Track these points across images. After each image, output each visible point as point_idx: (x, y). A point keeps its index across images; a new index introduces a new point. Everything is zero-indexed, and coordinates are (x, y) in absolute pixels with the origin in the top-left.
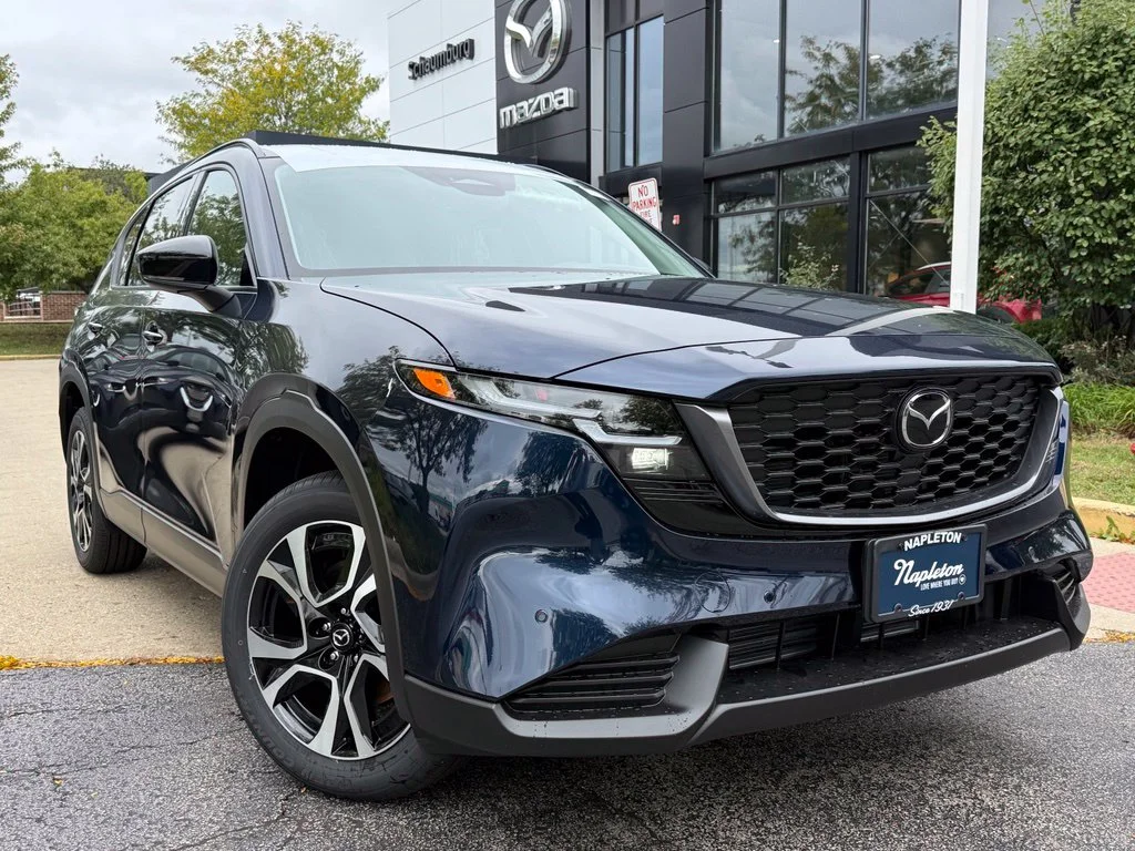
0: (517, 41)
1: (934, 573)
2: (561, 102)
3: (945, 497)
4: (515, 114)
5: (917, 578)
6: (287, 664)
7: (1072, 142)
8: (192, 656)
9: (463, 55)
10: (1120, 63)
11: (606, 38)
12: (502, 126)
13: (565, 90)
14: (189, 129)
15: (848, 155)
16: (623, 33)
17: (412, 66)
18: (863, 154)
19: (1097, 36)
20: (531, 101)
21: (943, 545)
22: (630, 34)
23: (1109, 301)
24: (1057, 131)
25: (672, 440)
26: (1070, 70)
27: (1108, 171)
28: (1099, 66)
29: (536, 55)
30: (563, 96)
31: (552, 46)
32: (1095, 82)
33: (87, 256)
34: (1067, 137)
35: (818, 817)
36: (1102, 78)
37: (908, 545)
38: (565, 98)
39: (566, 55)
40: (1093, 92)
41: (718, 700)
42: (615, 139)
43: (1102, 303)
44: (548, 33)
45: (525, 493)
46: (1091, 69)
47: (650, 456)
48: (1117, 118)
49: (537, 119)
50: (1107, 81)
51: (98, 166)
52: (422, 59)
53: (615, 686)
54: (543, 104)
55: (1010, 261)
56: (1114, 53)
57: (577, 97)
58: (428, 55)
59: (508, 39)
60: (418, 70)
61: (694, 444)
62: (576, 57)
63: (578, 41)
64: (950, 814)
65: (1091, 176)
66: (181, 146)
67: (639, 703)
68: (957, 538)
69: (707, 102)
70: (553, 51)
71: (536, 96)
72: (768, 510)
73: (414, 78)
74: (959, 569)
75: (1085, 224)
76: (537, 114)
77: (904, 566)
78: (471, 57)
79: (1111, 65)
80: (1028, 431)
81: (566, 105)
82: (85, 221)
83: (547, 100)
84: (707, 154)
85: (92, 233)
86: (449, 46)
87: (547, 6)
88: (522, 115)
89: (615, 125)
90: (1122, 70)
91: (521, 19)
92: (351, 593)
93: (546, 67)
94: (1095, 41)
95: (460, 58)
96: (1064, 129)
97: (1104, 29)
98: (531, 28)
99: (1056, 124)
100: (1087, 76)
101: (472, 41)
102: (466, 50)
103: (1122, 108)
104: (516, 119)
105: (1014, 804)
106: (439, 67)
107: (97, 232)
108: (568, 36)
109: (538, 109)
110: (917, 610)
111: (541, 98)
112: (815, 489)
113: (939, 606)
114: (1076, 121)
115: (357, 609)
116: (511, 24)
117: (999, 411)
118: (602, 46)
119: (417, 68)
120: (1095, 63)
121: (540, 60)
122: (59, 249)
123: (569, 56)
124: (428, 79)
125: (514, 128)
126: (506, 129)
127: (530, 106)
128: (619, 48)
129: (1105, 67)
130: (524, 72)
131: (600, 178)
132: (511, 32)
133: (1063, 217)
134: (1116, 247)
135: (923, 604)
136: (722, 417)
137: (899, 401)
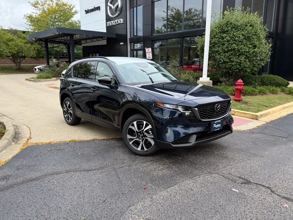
0: (110, 8)
1: (218, 125)
2: (121, 22)
3: (219, 116)
4: (110, 23)
5: (216, 126)
6: (134, 139)
7: (222, 42)
8: (102, 138)
9: (98, 9)
10: (231, 28)
11: (130, 9)
12: (107, 26)
13: (121, 19)
14: (32, 21)
15: (180, 38)
16: (133, 8)
17: (85, 11)
18: (183, 37)
19: (227, 23)
20: (114, 21)
21: (219, 122)
22: (135, 8)
23: (228, 71)
24: (220, 40)
25: (190, 112)
26: (223, 29)
27: (228, 48)
28: (228, 28)
29: (115, 11)
30: (121, 21)
31: (118, 9)
32: (227, 31)
33: (11, 51)
34: (221, 41)
35: (202, 155)
36: (228, 31)
37: (215, 122)
38: (122, 21)
39: (121, 12)
40: (226, 33)
41: (195, 141)
42: (132, 30)
43: (227, 71)
44: (118, 6)
45: (170, 118)
46: (226, 29)
47: (187, 113)
48: (230, 38)
49: (115, 25)
50: (229, 31)
51: (9, 29)
52: (88, 9)
53: (185, 140)
54: (117, 22)
55: (211, 62)
56: (230, 26)
57: (124, 21)
58: (90, 9)
59: (108, 7)
60: (87, 12)
61: (193, 112)
62: (123, 13)
63: (124, 9)
64: (217, 154)
65: (225, 49)
66: (30, 25)
67: (186, 142)
68: (220, 121)
69: (152, 24)
70: (119, 10)
71: (115, 20)
72: (201, 119)
73: (86, 13)
74: (220, 125)
75: (223, 58)
76: (115, 24)
77: (215, 125)
78: (100, 10)
79: (230, 28)
80: (227, 107)
81: (122, 22)
82: (10, 43)
83: (117, 21)
84: (152, 35)
85: (12, 46)
86: (94, 7)
87: (117, 1)
88: (112, 24)
89: (132, 27)
90: (231, 29)
91: (111, 3)
92: (144, 130)
93: (117, 14)
94: (227, 24)
95: (97, 10)
96: (221, 40)
97: (229, 22)
98: (114, 5)
99: (220, 38)
100: (226, 30)
101: (100, 7)
102: (98, 8)
103: (231, 36)
104: (111, 24)
105: (225, 153)
106: (92, 12)
107: (13, 45)
108: (122, 7)
109: (115, 23)
110: (216, 130)
111: (116, 20)
112: (205, 116)
113: (218, 129)
114: (223, 38)
115: (145, 132)
116: (109, 4)
117: (225, 105)
118: (129, 10)
119: (87, 11)
120: (227, 28)
121: (116, 12)
122: (4, 50)
123: (122, 12)
124: (89, 14)
125: (110, 27)
126: (108, 27)
127: (114, 22)
128: (132, 11)
129: (229, 29)
130: (112, 14)
131: (129, 38)
132: (109, 6)
133: (219, 56)
134: (228, 62)
135: (216, 129)
136: (196, 109)
137: (215, 105)
